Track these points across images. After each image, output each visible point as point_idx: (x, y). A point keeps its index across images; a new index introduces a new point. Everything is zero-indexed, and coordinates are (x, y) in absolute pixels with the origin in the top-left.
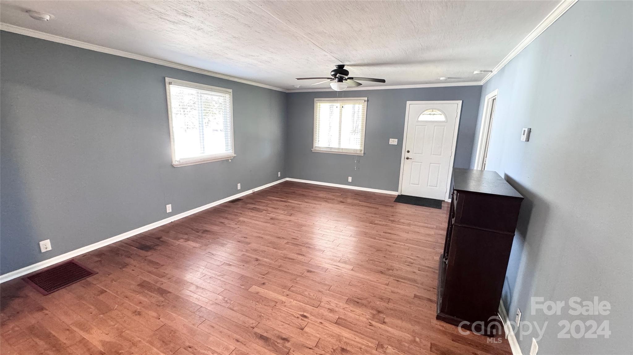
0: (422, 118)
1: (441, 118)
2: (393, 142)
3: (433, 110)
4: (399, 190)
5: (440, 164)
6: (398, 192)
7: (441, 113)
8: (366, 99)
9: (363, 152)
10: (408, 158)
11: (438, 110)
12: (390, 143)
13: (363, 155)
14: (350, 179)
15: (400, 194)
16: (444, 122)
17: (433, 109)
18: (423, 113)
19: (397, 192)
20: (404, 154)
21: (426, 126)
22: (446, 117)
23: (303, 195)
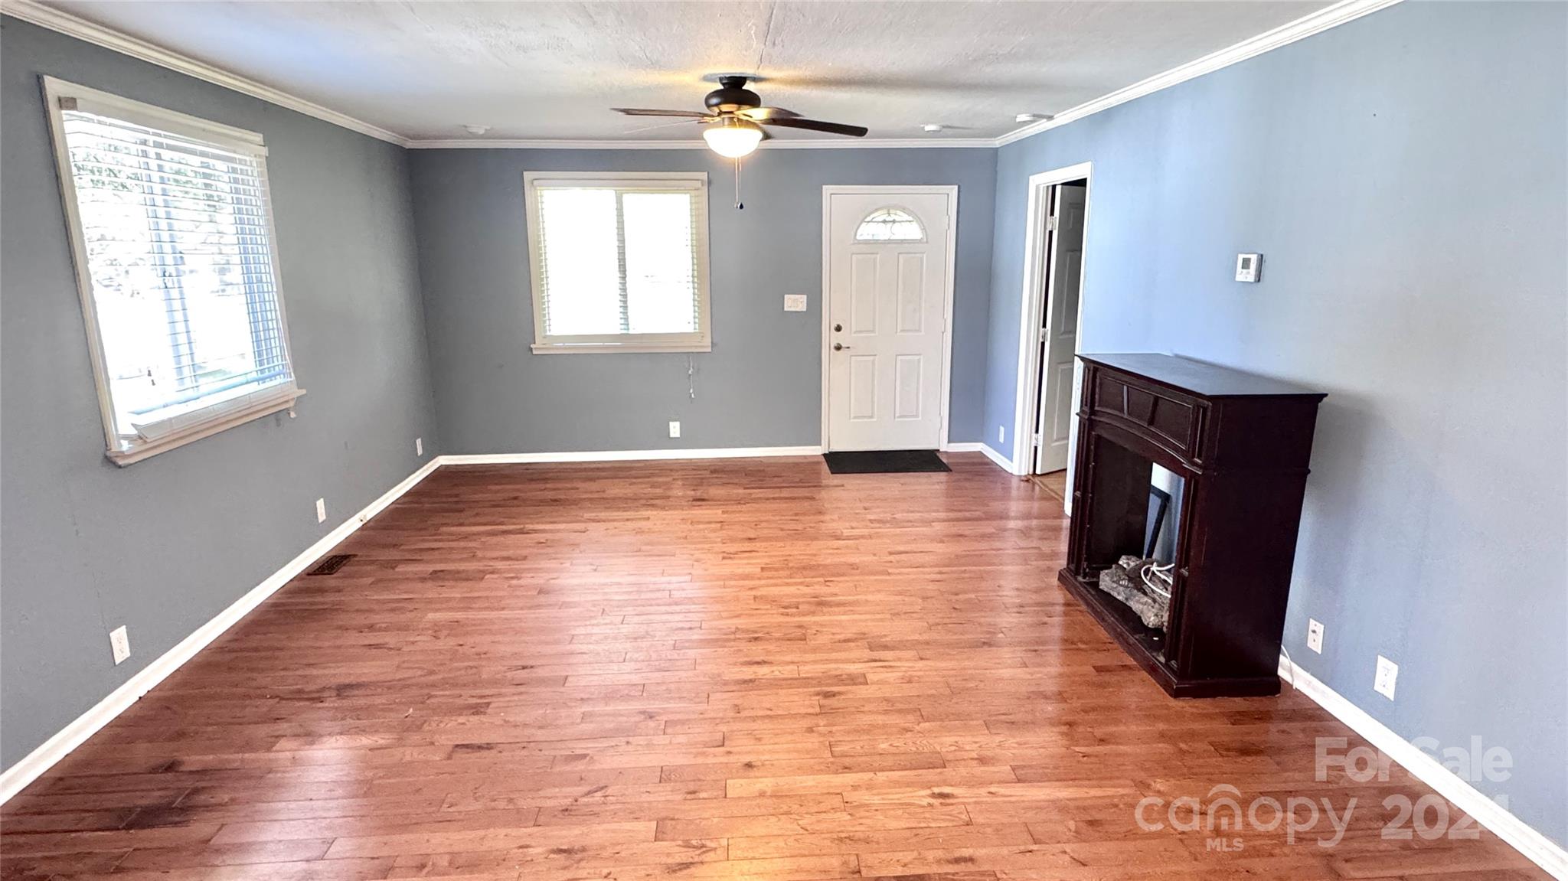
0: (868, 231)
1: (909, 230)
2: (795, 303)
3: (889, 211)
4: (824, 441)
5: (920, 355)
6: (820, 445)
7: (911, 218)
8: (704, 176)
9: (708, 341)
10: (838, 348)
11: (904, 209)
12: (786, 309)
13: (709, 350)
14: (675, 429)
15: (827, 452)
16: (920, 241)
17: (888, 209)
18: (868, 219)
19: (819, 447)
20: (829, 338)
21: (878, 256)
22: (924, 229)
23: (556, 500)
